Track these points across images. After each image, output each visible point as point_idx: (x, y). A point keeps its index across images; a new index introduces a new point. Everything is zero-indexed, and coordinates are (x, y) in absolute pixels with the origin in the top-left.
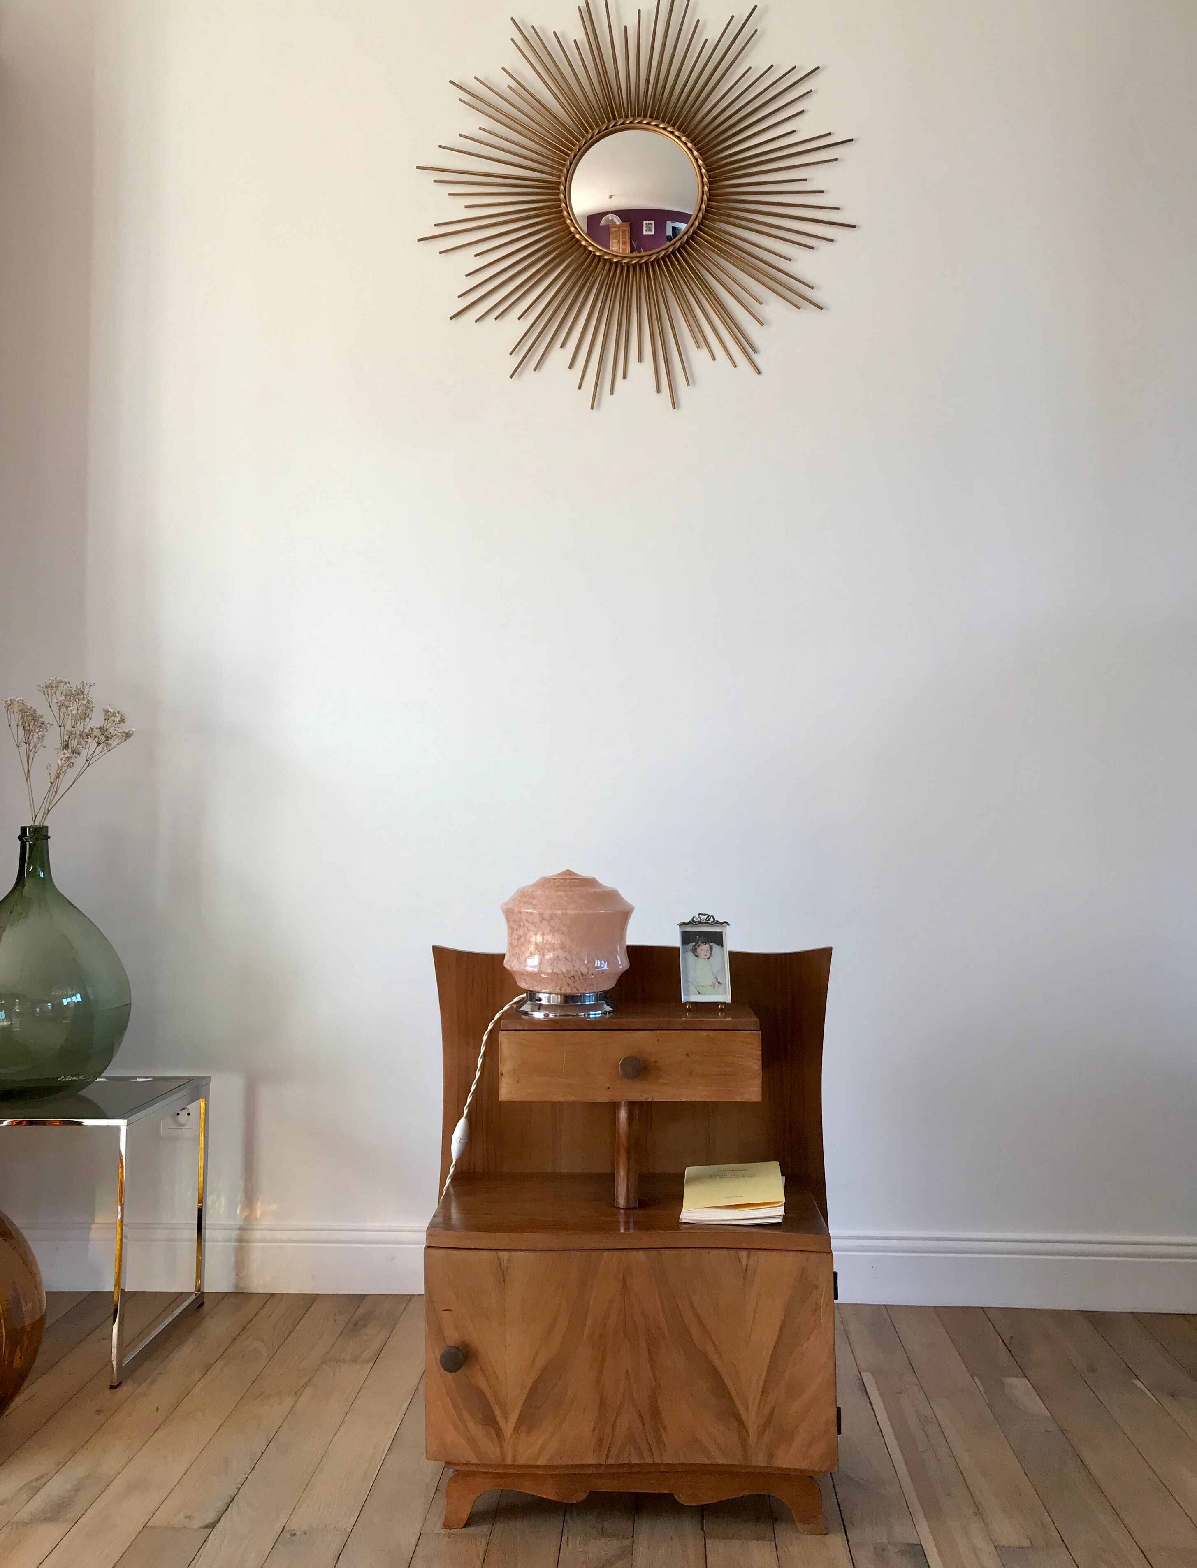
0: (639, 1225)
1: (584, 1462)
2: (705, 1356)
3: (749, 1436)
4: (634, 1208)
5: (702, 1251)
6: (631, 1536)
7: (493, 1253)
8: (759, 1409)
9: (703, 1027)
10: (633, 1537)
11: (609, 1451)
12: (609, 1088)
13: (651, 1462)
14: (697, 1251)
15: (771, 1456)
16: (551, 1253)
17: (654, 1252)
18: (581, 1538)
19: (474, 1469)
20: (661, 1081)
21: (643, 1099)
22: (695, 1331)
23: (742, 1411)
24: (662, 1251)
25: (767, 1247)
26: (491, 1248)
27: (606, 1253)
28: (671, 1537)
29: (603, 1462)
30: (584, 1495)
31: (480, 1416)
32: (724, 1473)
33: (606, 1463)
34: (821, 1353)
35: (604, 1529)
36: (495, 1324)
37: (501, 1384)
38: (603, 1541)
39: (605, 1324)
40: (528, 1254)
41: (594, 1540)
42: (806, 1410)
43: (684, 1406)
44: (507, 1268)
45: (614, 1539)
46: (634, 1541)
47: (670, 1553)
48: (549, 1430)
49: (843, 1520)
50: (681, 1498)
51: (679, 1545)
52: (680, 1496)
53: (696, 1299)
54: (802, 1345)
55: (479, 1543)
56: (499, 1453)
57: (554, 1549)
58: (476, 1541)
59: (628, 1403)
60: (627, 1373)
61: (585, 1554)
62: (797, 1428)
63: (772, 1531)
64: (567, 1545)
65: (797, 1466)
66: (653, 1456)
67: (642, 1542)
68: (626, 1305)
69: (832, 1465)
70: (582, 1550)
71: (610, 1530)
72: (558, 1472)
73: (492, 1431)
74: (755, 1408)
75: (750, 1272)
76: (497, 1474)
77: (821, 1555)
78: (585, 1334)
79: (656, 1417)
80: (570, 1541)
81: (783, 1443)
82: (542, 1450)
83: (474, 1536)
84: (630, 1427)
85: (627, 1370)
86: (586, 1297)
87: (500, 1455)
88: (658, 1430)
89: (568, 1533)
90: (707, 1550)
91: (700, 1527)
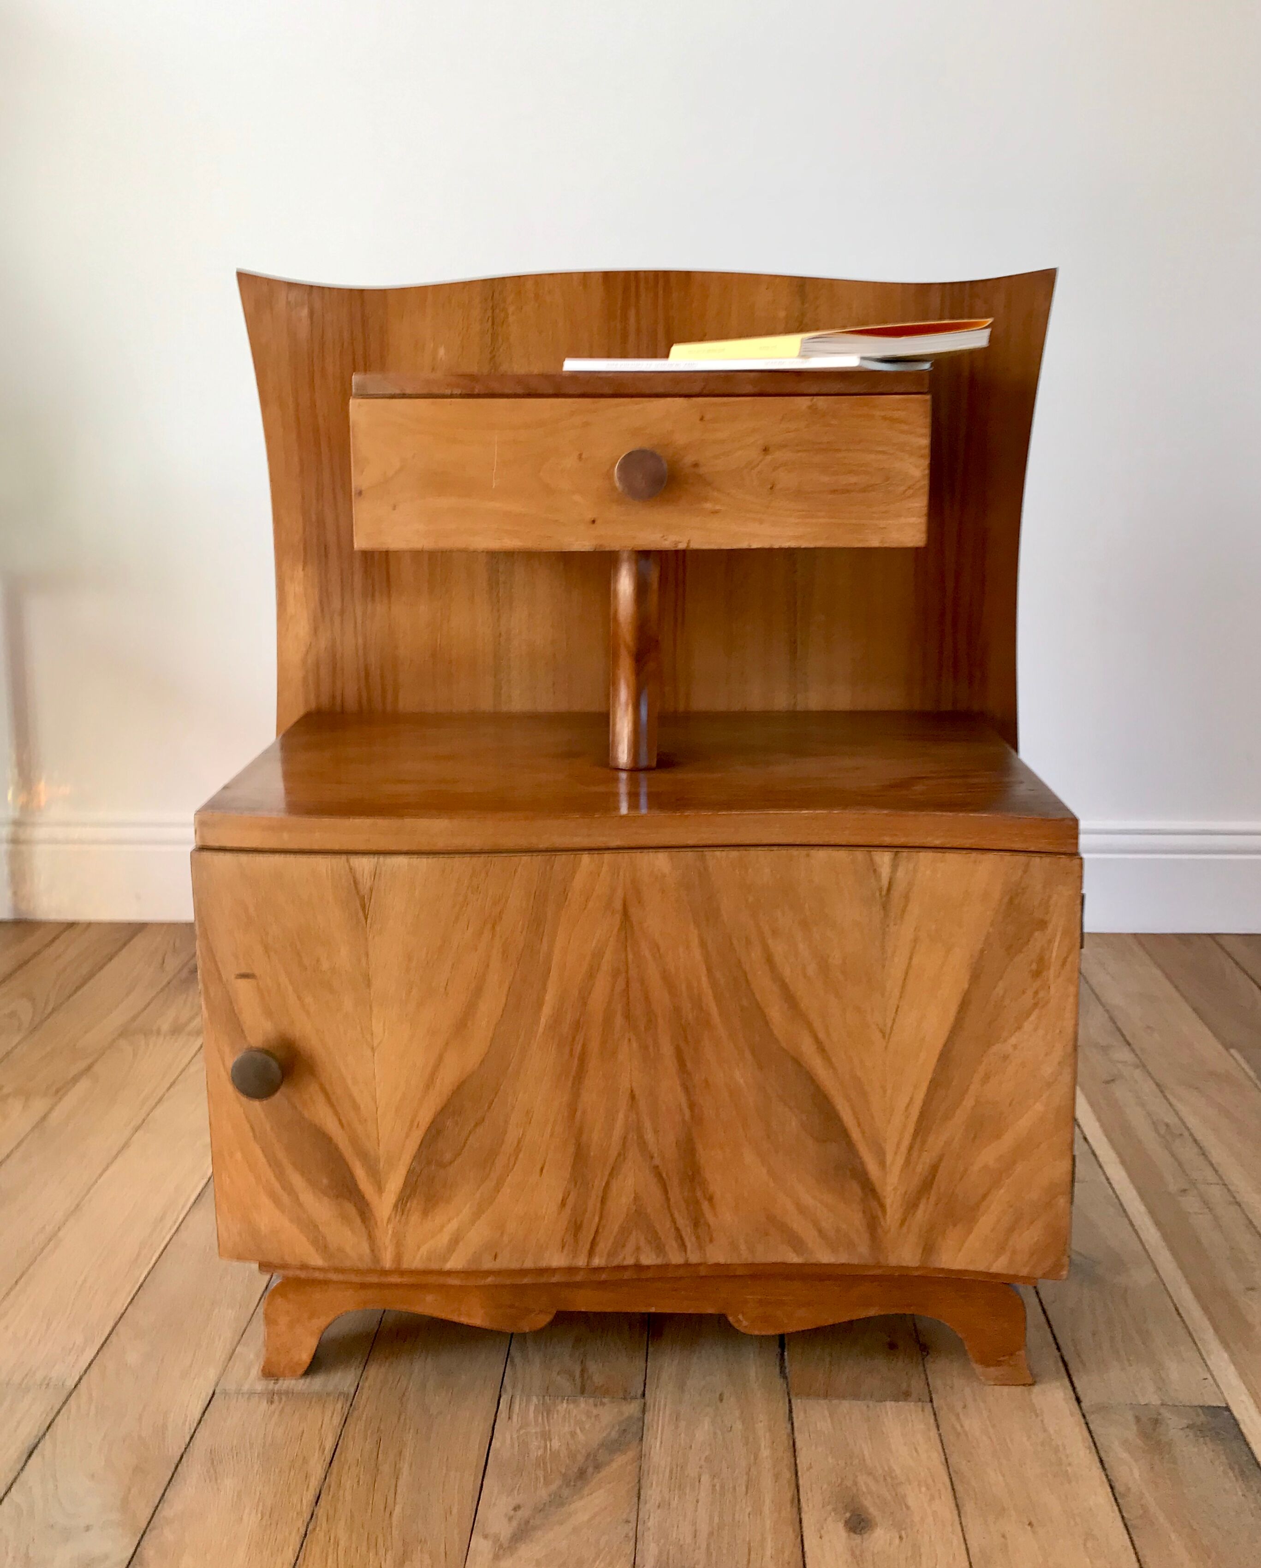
0: (659, 803)
1: (544, 1264)
2: (797, 1062)
3: (883, 1211)
4: (649, 768)
5: (794, 852)
6: (640, 1392)
7: (338, 861)
8: (907, 1162)
9: (802, 388)
10: (644, 1395)
11: (593, 1242)
12: (594, 522)
13: (681, 1261)
14: (784, 852)
15: (929, 1248)
16: (467, 859)
17: (690, 855)
18: (539, 1401)
19: (318, 1275)
20: (708, 506)
21: (668, 544)
22: (776, 1013)
23: (872, 1168)
24: (708, 853)
25: (937, 842)
26: (335, 850)
27: (586, 858)
28: (721, 1395)
29: (581, 1262)
30: (544, 1320)
31: (325, 1181)
32: (829, 1277)
33: (588, 1265)
34: (1047, 1055)
35: (586, 1377)
36: (348, 1003)
37: (366, 1120)
38: (583, 1405)
39: (584, 1000)
40: (415, 861)
41: (565, 1405)
42: (1007, 1165)
43: (749, 1157)
44: (371, 890)
45: (605, 1400)
46: (645, 1404)
47: (720, 1436)
48: (468, 1206)
49: (1059, 1349)
50: (742, 1322)
51: (737, 1413)
52: (740, 1317)
53: (778, 948)
54: (1005, 1041)
55: (328, 1413)
56: (365, 1247)
57: (480, 1428)
58: (323, 1413)
59: (633, 1153)
60: (633, 1097)
61: (546, 1436)
62: (984, 1197)
63: (923, 1376)
64: (509, 1418)
65: (981, 1267)
66: (685, 1251)
67: (662, 1407)
68: (630, 960)
69: (1057, 1267)
70: (538, 1430)
71: (598, 1379)
72: (490, 1280)
73: (351, 1209)
74: (900, 1160)
75: (896, 895)
76: (363, 1286)
77: (1029, 1437)
78: (543, 1020)
79: (692, 1179)
80: (516, 1408)
81: (955, 1225)
82: (455, 1241)
83: (321, 1398)
84: (636, 1198)
85: (632, 1091)
86: (545, 947)
87: (368, 1251)
88: (697, 1202)
89: (514, 1387)
90: (796, 1425)
91: (778, 1370)
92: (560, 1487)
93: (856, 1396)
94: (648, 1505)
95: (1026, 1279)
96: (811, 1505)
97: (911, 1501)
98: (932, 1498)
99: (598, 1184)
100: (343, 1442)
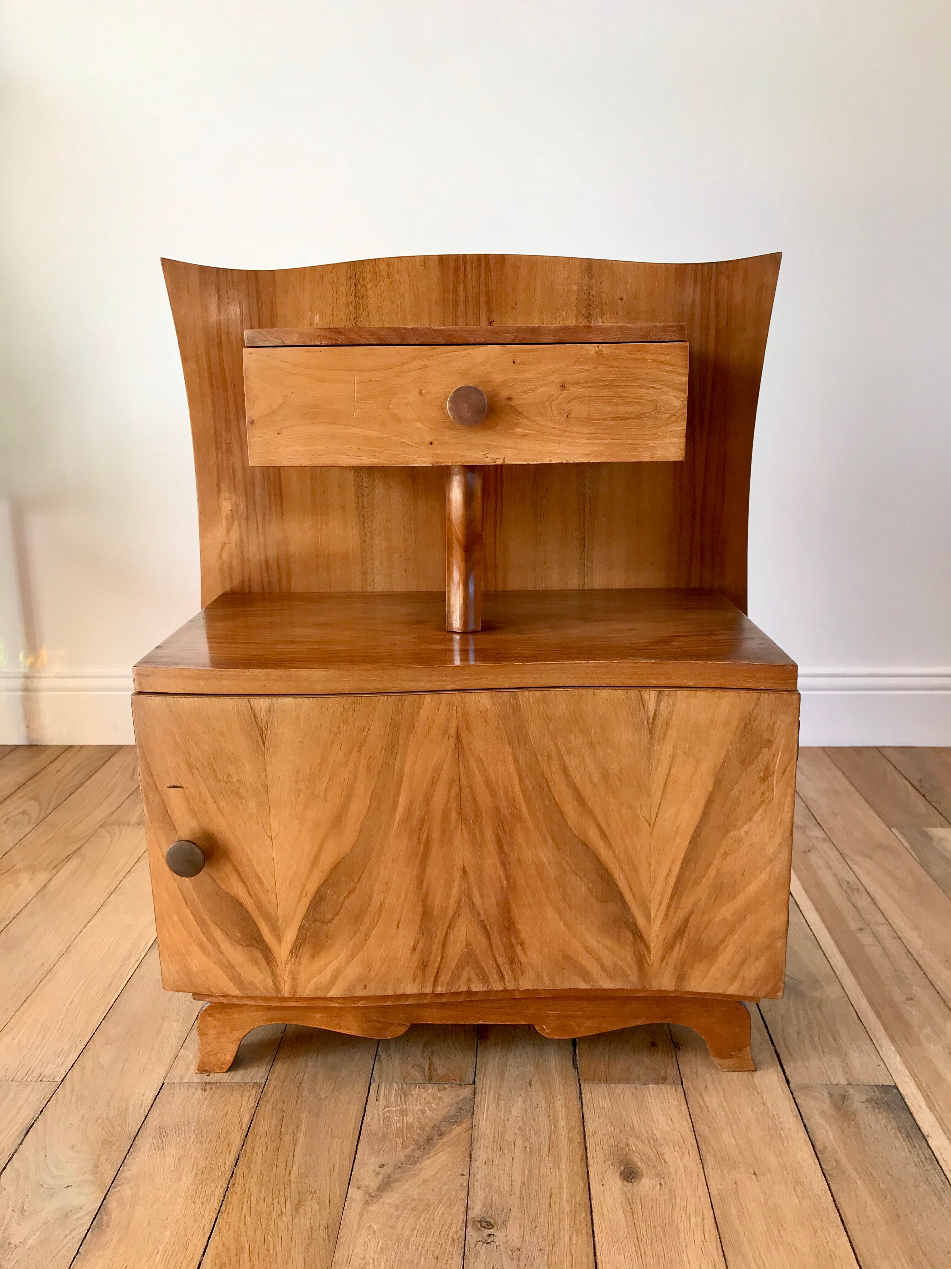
0: (483, 656)
1: (400, 992)
2: (585, 845)
3: (649, 952)
4: (474, 632)
5: (584, 691)
6: (472, 1080)
7: (244, 701)
8: (666, 915)
9: (591, 337)
10: (474, 1083)
11: (437, 977)
12: (431, 443)
13: (501, 988)
14: (576, 692)
15: (681, 977)
16: (338, 699)
17: (506, 695)
18: (398, 1087)
19: (236, 1001)
20: (519, 430)
21: (489, 460)
22: (570, 810)
23: (641, 921)
24: (519, 693)
25: (691, 683)
26: (241, 692)
27: (428, 698)
28: (531, 1081)
29: (428, 990)
30: (402, 1030)
31: (239, 935)
32: (609, 998)
33: (433, 992)
34: (770, 838)
35: (432, 1069)
36: (252, 806)
37: (267, 891)
38: (430, 1091)
39: (428, 800)
40: (300, 700)
41: (417, 1090)
42: (740, 918)
43: (551, 914)
44: (267, 723)
45: (446, 1086)
46: (475, 1089)
47: (529, 1111)
48: (344, 951)
49: (773, 1044)
50: (546, 1031)
51: (542, 1094)
52: (544, 1027)
53: (572, 762)
54: (739, 829)
55: (245, 1098)
56: (270, 982)
57: (355, 1109)
58: (242, 1096)
59: (465, 912)
60: (464, 870)
61: (403, 1113)
62: (723, 941)
63: (676, 1066)
64: (377, 1100)
65: (720, 991)
66: (504, 981)
67: (487, 1091)
68: (462, 774)
69: (775, 989)
70: (399, 1108)
71: (441, 1071)
72: (361, 1004)
73: (259, 955)
74: (661, 915)
75: (660, 721)
76: (269, 1008)
77: (753, 1109)
78: (398, 817)
79: (508, 930)
80: (382, 1093)
81: (701, 961)
82: (335, 977)
83: (241, 1086)
84: (468, 944)
85: (464, 867)
86: (398, 763)
87: (271, 983)
88: (512, 947)
89: (380, 1077)
90: (584, 1102)
91: (571, 1064)
92: (413, 1150)
93: (628, 1081)
94: (477, 1163)
95: (752, 999)
96: (595, 1162)
97: (667, 1158)
98: (683, 1156)
99: (440, 934)
100: (256, 1119)
